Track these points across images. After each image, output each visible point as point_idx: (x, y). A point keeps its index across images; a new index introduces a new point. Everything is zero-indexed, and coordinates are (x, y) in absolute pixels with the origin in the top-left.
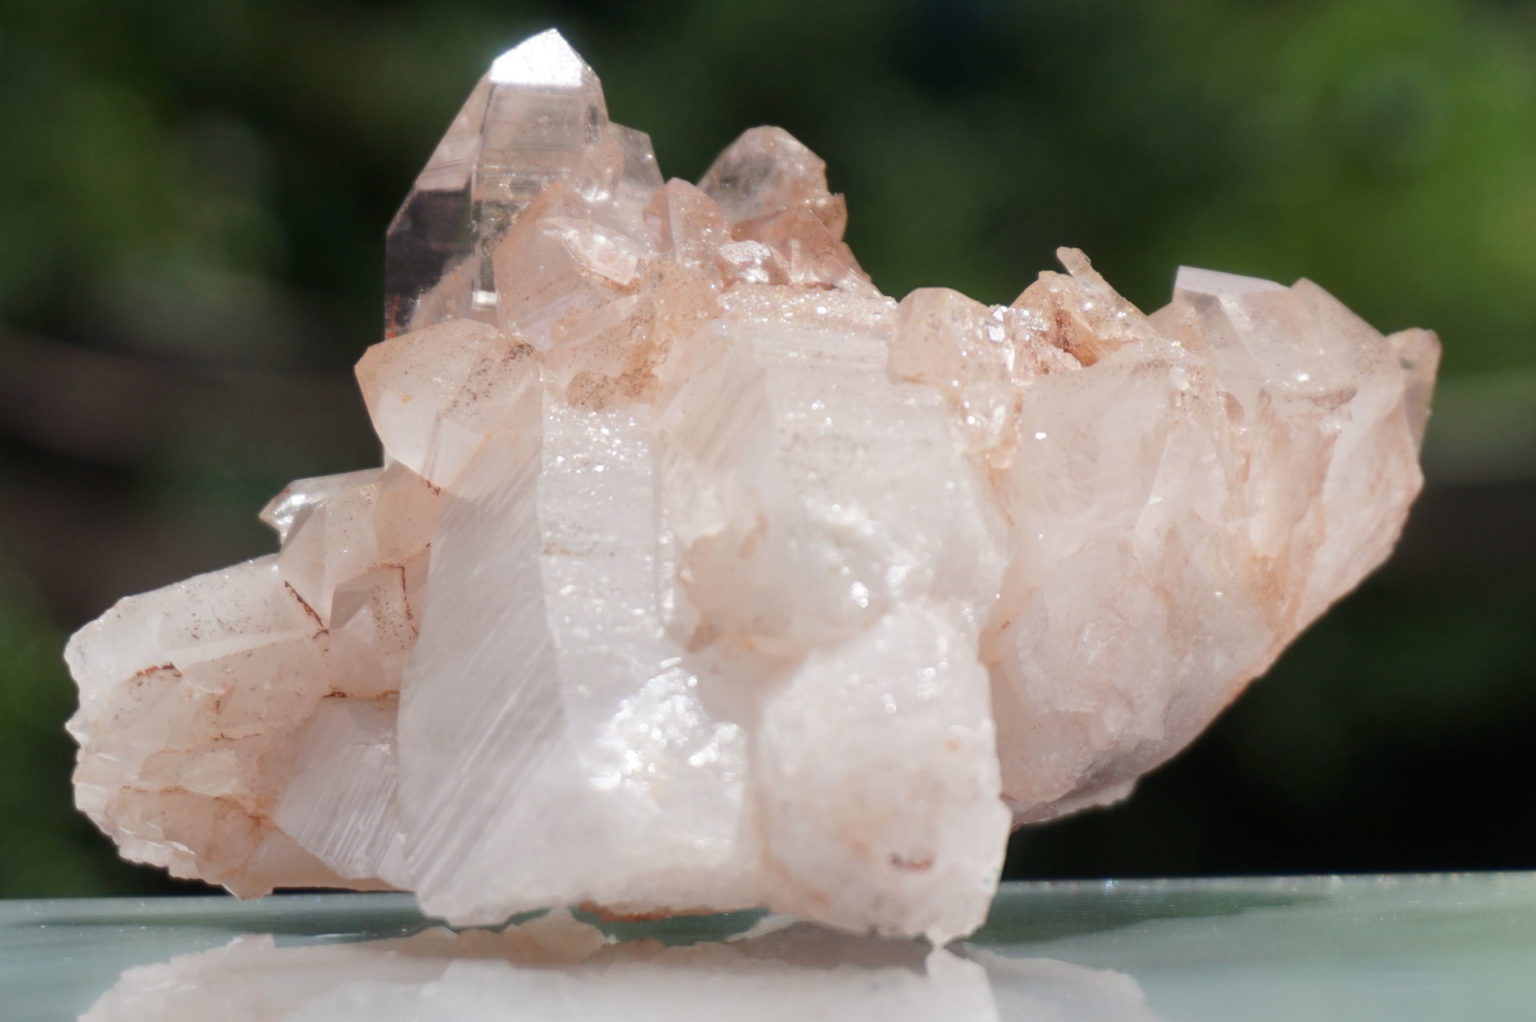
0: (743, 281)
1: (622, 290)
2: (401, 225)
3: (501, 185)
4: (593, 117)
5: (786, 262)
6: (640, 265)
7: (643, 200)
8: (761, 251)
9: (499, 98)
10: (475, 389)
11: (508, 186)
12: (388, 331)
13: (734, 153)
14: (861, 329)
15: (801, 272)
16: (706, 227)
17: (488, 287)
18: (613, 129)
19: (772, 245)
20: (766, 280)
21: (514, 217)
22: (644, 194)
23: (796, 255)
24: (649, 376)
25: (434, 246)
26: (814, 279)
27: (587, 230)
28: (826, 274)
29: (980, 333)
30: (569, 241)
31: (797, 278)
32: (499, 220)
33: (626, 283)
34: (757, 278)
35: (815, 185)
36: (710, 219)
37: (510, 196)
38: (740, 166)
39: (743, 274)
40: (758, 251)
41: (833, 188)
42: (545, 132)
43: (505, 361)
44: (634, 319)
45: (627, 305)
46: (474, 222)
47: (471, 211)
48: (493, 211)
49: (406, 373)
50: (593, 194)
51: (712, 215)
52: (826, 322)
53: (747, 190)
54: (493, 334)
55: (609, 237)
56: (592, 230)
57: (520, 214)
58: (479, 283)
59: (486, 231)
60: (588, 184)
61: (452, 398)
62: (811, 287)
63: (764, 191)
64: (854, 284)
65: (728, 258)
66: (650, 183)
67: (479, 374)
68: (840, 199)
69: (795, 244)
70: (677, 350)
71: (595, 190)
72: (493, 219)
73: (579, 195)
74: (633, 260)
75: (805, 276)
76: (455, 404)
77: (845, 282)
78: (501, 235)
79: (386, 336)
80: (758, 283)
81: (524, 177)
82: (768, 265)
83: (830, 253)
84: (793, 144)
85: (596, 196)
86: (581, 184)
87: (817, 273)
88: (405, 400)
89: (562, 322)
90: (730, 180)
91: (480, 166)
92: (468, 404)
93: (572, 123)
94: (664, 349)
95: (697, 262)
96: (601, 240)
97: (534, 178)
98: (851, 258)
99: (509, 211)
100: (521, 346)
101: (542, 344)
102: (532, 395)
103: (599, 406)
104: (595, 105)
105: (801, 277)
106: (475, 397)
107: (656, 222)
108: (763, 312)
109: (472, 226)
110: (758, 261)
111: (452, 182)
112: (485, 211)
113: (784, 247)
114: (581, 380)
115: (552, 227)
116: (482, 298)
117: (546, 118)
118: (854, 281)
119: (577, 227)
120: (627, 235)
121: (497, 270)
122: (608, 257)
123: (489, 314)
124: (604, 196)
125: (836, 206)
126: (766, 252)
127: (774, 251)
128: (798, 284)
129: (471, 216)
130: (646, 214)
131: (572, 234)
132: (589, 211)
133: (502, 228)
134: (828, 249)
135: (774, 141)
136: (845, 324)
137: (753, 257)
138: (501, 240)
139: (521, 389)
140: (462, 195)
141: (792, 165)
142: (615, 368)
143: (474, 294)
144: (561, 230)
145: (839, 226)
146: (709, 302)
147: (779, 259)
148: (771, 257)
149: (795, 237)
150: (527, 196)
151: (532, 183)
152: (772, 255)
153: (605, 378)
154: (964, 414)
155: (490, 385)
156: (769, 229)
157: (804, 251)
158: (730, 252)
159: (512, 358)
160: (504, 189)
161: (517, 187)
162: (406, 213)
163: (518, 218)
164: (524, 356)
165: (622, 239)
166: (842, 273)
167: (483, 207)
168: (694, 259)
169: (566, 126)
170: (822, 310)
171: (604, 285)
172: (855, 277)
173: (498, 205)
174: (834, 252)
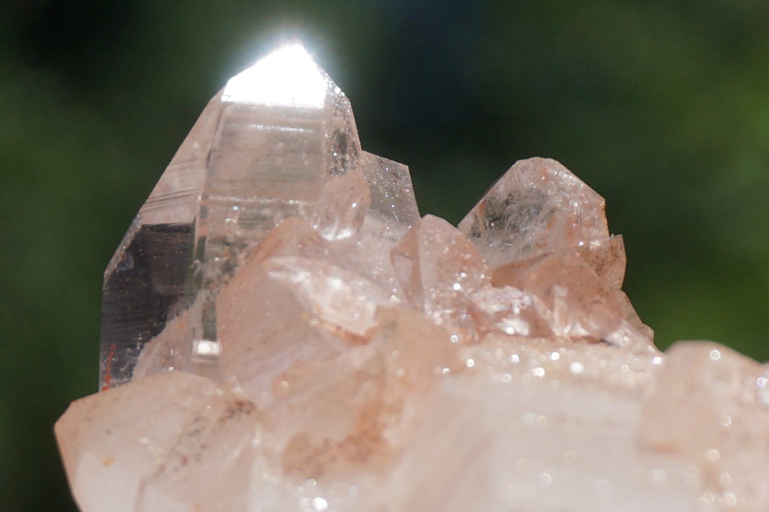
0: (501, 333)
1: (356, 340)
2: (121, 264)
3: (228, 220)
4: (342, 143)
5: (549, 312)
6: (379, 310)
7: (393, 239)
8: (521, 298)
9: (228, 121)
10: (184, 451)
11: (235, 221)
12: (102, 384)
13: (502, 187)
14: (616, 390)
15: (566, 323)
16: (462, 271)
17: (210, 336)
18: (367, 159)
19: (534, 293)
20: (526, 332)
21: (241, 256)
22: (395, 232)
23: (559, 304)
24: (378, 440)
25: (160, 288)
26: (582, 332)
27: (321, 272)
28: (595, 326)
29: (748, 396)
30: (299, 284)
31: (562, 330)
32: (225, 259)
33: (362, 332)
34: (515, 330)
35: (593, 223)
36: (465, 262)
37: (239, 233)
38: (507, 203)
39: (499, 325)
40: (518, 299)
41: (613, 229)
42: (280, 160)
43: (222, 421)
44: (361, 375)
45: (358, 357)
46: (197, 262)
47: (195, 249)
48: (217, 248)
49: (109, 432)
50: (333, 232)
51: (468, 256)
52: (579, 381)
53: (514, 228)
54: (211, 389)
55: (346, 281)
56: (327, 273)
57: (249, 253)
58: (201, 332)
59: (211, 272)
60: (328, 221)
61: (159, 461)
62: (575, 339)
63: (534, 231)
64: (626, 338)
65: (483, 306)
66: (405, 220)
67: (191, 434)
68: (619, 240)
69: (560, 292)
70: (410, 411)
71: (335, 228)
72: (217, 259)
73: (317, 233)
74: (371, 307)
75: (572, 328)
76: (162, 469)
77: (616, 336)
78: (226, 276)
79: (101, 388)
80: (516, 335)
81: (255, 211)
82: (529, 315)
83: (598, 302)
84: (569, 178)
85: (337, 234)
86: (319, 220)
87: (584, 325)
88: (107, 463)
89: (284, 376)
90: (497, 219)
91: (205, 197)
92: (176, 469)
93: (313, 150)
94: (396, 409)
95: (448, 311)
96: (336, 284)
97: (267, 212)
98: (629, 309)
99: (237, 250)
100: (240, 404)
101: (264, 399)
102: (246, 459)
103: (318, 474)
104: (342, 130)
105: (567, 330)
106: (185, 461)
107: (405, 265)
108: (510, 368)
109: (196, 266)
110: (517, 310)
111: (178, 215)
112: (209, 248)
113: (548, 296)
114: (298, 444)
115: (280, 269)
116: (205, 347)
117: (282, 144)
118: (626, 335)
119: (310, 269)
120: (367, 277)
121: (220, 314)
122: (342, 303)
123: (209, 365)
124: (347, 234)
125: (612, 249)
126: (527, 300)
127: (536, 299)
128: (561, 337)
129: (195, 254)
130: (395, 254)
131: (302, 278)
132: (326, 252)
133: (228, 268)
134: (597, 297)
135: (546, 175)
136: (600, 383)
137: (511, 306)
138: (226, 283)
139: (236, 453)
140: (186, 230)
141: (566, 201)
142: (339, 431)
143: (195, 343)
144: (289, 271)
145: (617, 272)
146: (450, 356)
147: (541, 307)
148: (532, 305)
149: (559, 283)
150: (258, 232)
151: (264, 219)
152: (533, 303)
153: (327, 443)
154: (720, 490)
155: (203, 447)
156: (532, 274)
157: (568, 300)
158: (485, 300)
159: (230, 417)
160: (232, 225)
161: (247, 222)
162: (128, 250)
163: (247, 257)
164: (244, 416)
165: (361, 283)
166: (613, 325)
167: (207, 244)
168: (445, 307)
169: (304, 155)
170: (577, 368)
171: (335, 335)
172: (628, 331)
173: (224, 242)
174: (603, 300)
